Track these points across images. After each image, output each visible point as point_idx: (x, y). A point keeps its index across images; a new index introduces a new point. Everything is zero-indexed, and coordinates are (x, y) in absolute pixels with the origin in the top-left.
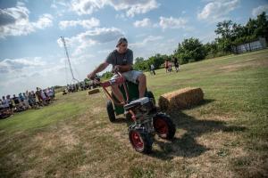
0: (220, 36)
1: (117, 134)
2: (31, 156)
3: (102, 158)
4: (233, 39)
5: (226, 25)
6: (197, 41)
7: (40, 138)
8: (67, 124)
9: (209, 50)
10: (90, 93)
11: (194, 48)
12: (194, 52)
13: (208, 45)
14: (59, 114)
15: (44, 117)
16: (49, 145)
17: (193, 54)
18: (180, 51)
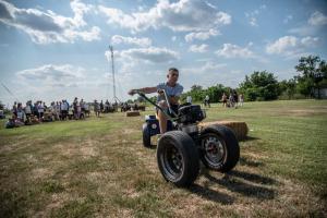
0: (301, 74)
1: (139, 153)
2: (46, 158)
3: (114, 169)
4: (318, 80)
5: (311, 61)
6: (271, 76)
7: (60, 146)
8: (92, 139)
9: (285, 89)
10: (129, 115)
11: (265, 84)
12: (265, 88)
13: (284, 82)
14: (87, 130)
15: (71, 130)
16: (67, 153)
17: (262, 91)
18: (247, 85)
